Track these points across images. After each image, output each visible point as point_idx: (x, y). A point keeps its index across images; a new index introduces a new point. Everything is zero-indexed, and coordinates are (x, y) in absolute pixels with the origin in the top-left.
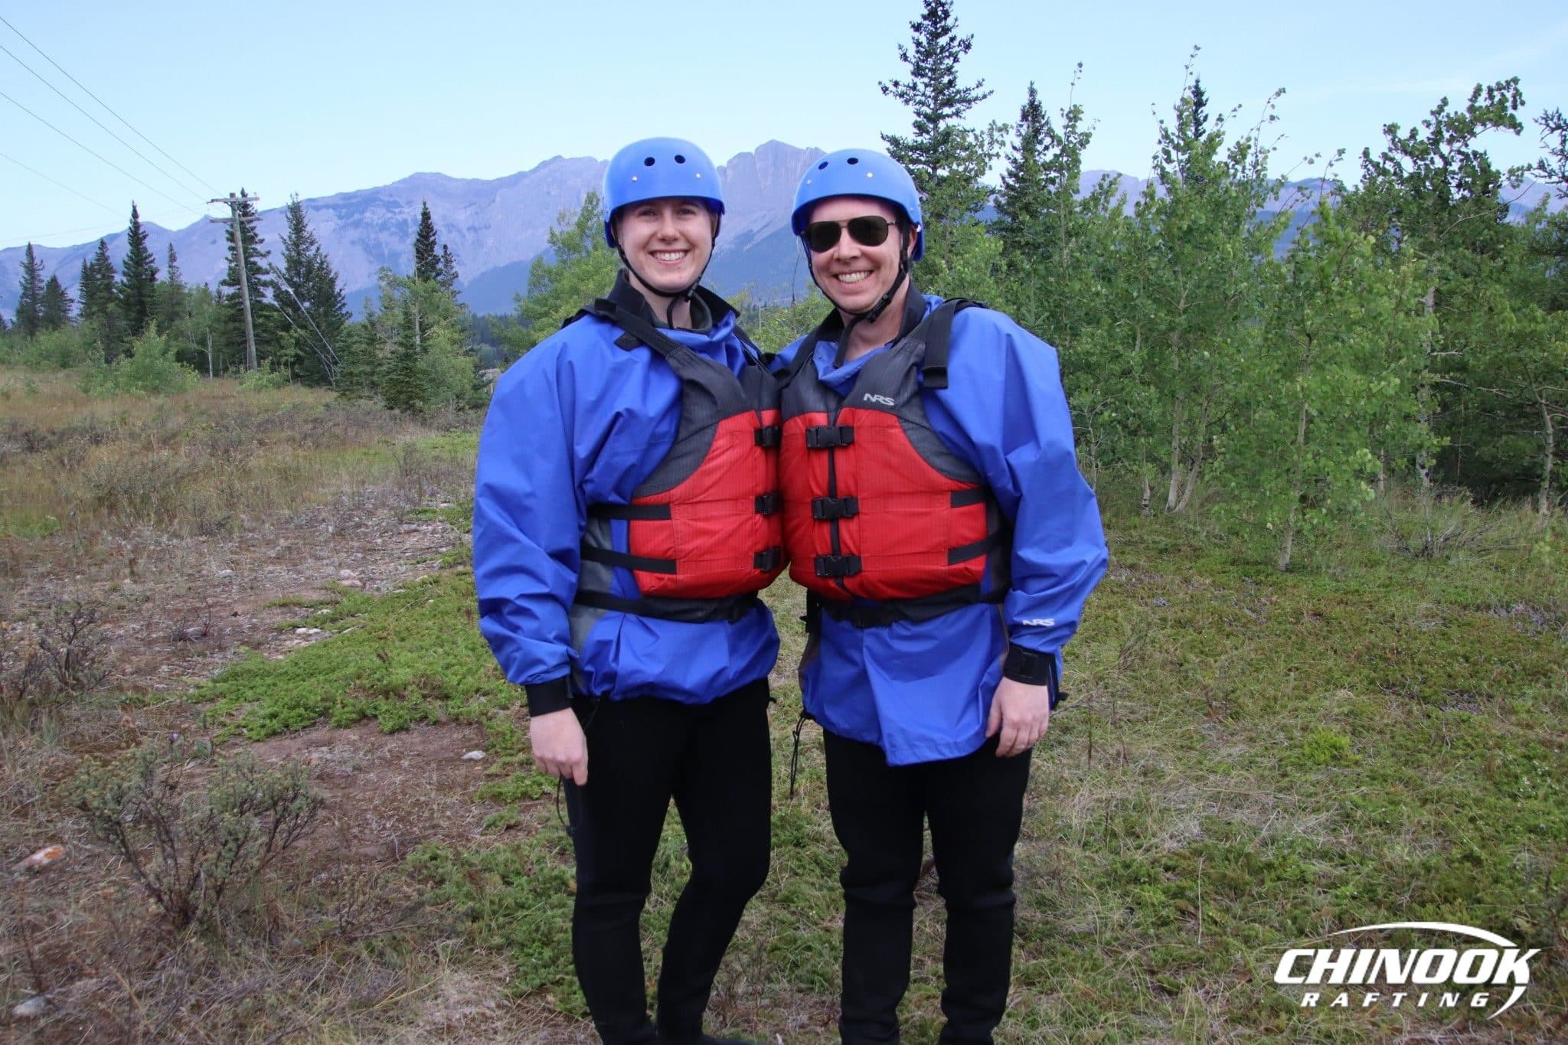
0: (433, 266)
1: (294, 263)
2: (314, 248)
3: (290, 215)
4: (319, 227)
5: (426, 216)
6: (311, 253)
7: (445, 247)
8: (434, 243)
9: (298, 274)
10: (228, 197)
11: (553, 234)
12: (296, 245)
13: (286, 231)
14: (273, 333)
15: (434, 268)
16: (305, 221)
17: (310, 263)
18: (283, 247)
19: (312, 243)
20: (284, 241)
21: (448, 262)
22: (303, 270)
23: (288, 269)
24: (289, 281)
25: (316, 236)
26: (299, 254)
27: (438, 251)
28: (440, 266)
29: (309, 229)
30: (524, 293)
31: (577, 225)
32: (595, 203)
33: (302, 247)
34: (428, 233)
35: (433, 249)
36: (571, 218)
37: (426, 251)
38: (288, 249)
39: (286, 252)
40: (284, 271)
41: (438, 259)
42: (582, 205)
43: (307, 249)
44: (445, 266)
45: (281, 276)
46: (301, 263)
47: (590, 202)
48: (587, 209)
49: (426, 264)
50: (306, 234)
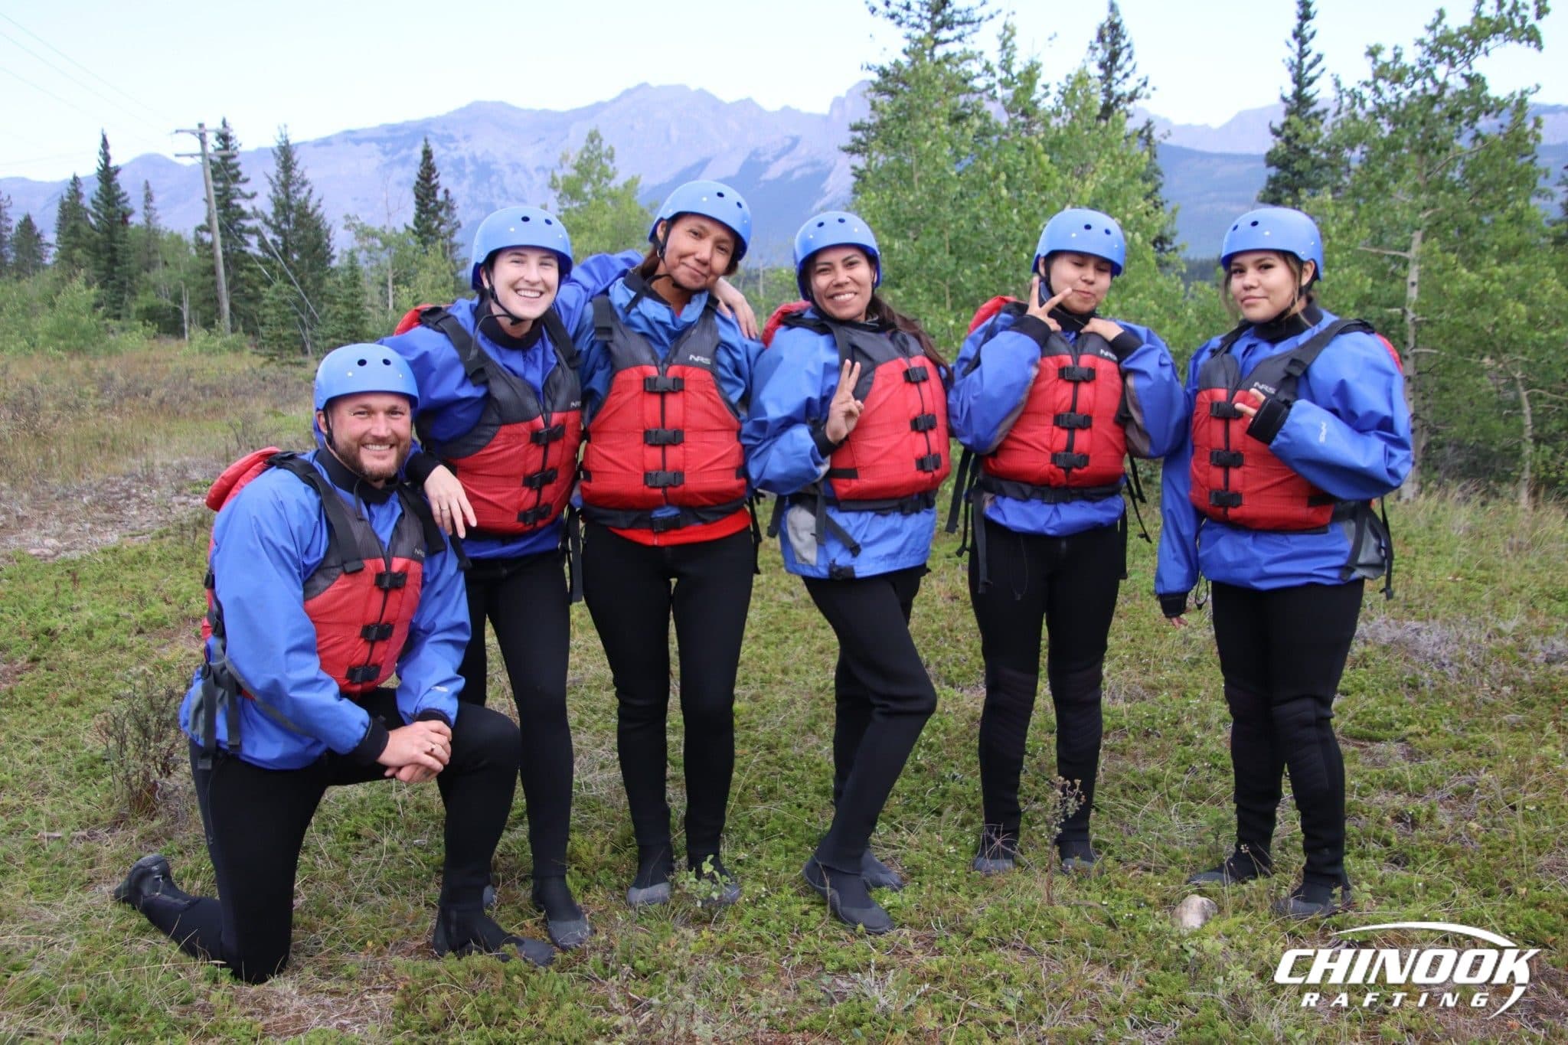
0: (435, 213)
1: (283, 207)
2: (305, 190)
4: (307, 168)
5: (427, 154)
6: (302, 195)
7: (446, 192)
8: (436, 187)
9: (287, 220)
10: (196, 127)
11: (554, 179)
12: (285, 185)
13: (273, 168)
14: (255, 289)
15: (436, 216)
16: (295, 158)
17: (303, 206)
18: (270, 189)
19: (304, 184)
20: (271, 182)
21: (450, 209)
22: (292, 216)
23: (276, 215)
24: (277, 229)
25: (308, 176)
26: (288, 196)
27: (440, 196)
28: (442, 214)
29: (299, 167)
31: (577, 168)
32: (596, 142)
33: (291, 189)
34: (429, 175)
35: (434, 194)
36: (574, 159)
37: (427, 196)
38: (275, 191)
39: (273, 195)
40: (270, 217)
41: (440, 206)
42: (583, 144)
43: (298, 191)
44: (447, 214)
45: (267, 222)
46: (291, 207)
47: (592, 141)
48: (587, 149)
49: (427, 212)
50: (296, 173)
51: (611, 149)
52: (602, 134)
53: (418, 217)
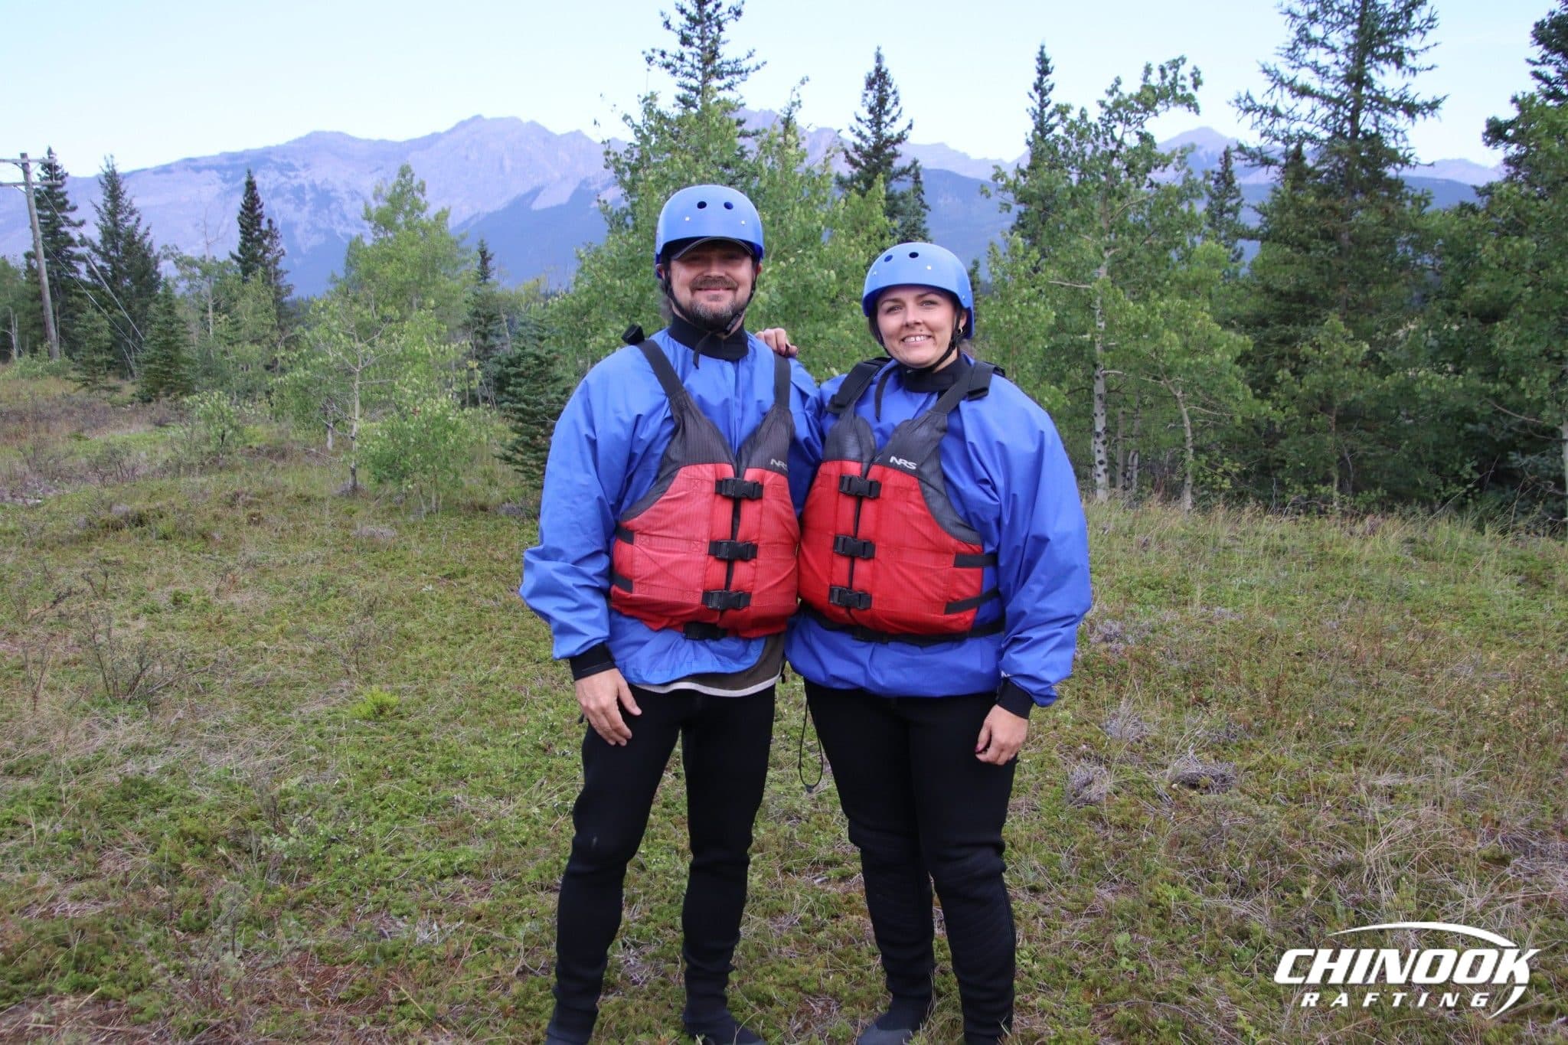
0: (259, 241)
1: (111, 234)
2: (133, 218)
3: (104, 180)
4: (135, 196)
5: (251, 185)
6: (130, 223)
7: (270, 221)
8: (260, 216)
9: (115, 248)
10: (18, 157)
11: (367, 210)
12: (113, 214)
13: (100, 198)
15: (261, 244)
16: (123, 187)
17: (131, 234)
18: (97, 217)
19: (132, 213)
20: (99, 210)
21: (274, 238)
22: (121, 243)
23: (103, 242)
24: (105, 256)
25: (137, 203)
26: (115, 225)
27: (264, 226)
28: (266, 242)
29: (126, 196)
30: (341, 275)
31: (390, 200)
32: (408, 177)
33: (120, 217)
34: (253, 205)
35: (259, 224)
36: (387, 192)
37: (252, 225)
38: (103, 219)
39: (101, 223)
40: (98, 244)
41: (265, 235)
42: (395, 179)
43: (127, 219)
44: (271, 243)
45: (95, 249)
46: (119, 235)
47: (404, 176)
48: (400, 183)
49: (252, 240)
50: (124, 202)
51: (423, 184)
52: (413, 169)
53: (243, 245)
